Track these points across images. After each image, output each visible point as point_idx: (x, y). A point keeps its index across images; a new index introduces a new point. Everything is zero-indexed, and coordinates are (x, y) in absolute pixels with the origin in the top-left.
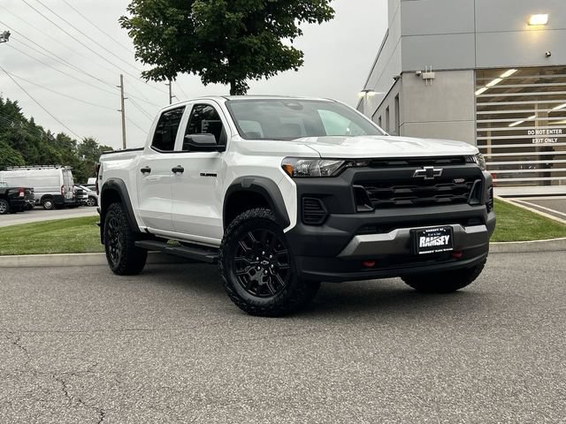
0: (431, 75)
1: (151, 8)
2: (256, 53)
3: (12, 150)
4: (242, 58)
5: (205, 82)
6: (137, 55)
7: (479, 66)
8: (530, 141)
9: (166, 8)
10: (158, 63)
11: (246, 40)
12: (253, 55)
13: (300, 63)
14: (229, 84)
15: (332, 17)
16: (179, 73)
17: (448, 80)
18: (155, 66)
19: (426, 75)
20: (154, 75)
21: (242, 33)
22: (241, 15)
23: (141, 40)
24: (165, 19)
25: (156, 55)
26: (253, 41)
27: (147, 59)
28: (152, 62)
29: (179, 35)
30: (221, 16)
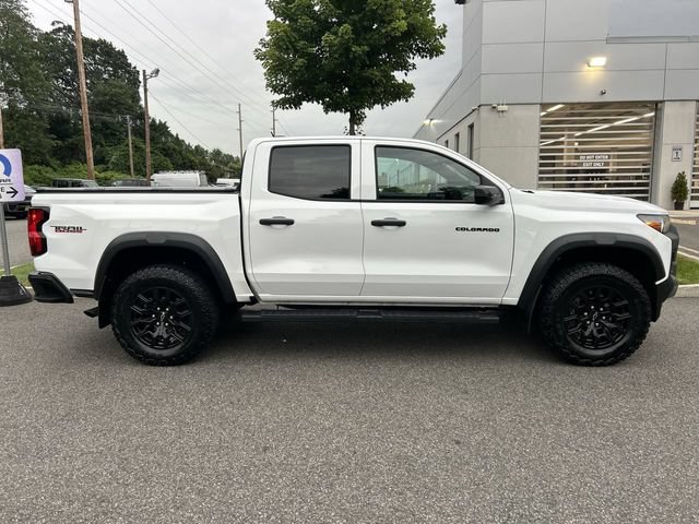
0: (505, 108)
1: (283, 40)
2: (377, 85)
3: (163, 158)
4: (363, 90)
5: (326, 111)
6: (267, 86)
7: (545, 101)
8: (581, 164)
9: (297, 41)
10: (286, 93)
11: (368, 73)
12: (373, 86)
13: (411, 95)
14: (349, 113)
15: (442, 53)
16: (304, 103)
17: (519, 112)
18: (283, 95)
19: (500, 108)
20: (282, 104)
21: (364, 66)
22: (366, 48)
23: (274, 71)
24: (296, 51)
25: (284, 85)
26: (376, 73)
27: (276, 89)
28: (280, 92)
29: (307, 67)
30: (348, 50)
